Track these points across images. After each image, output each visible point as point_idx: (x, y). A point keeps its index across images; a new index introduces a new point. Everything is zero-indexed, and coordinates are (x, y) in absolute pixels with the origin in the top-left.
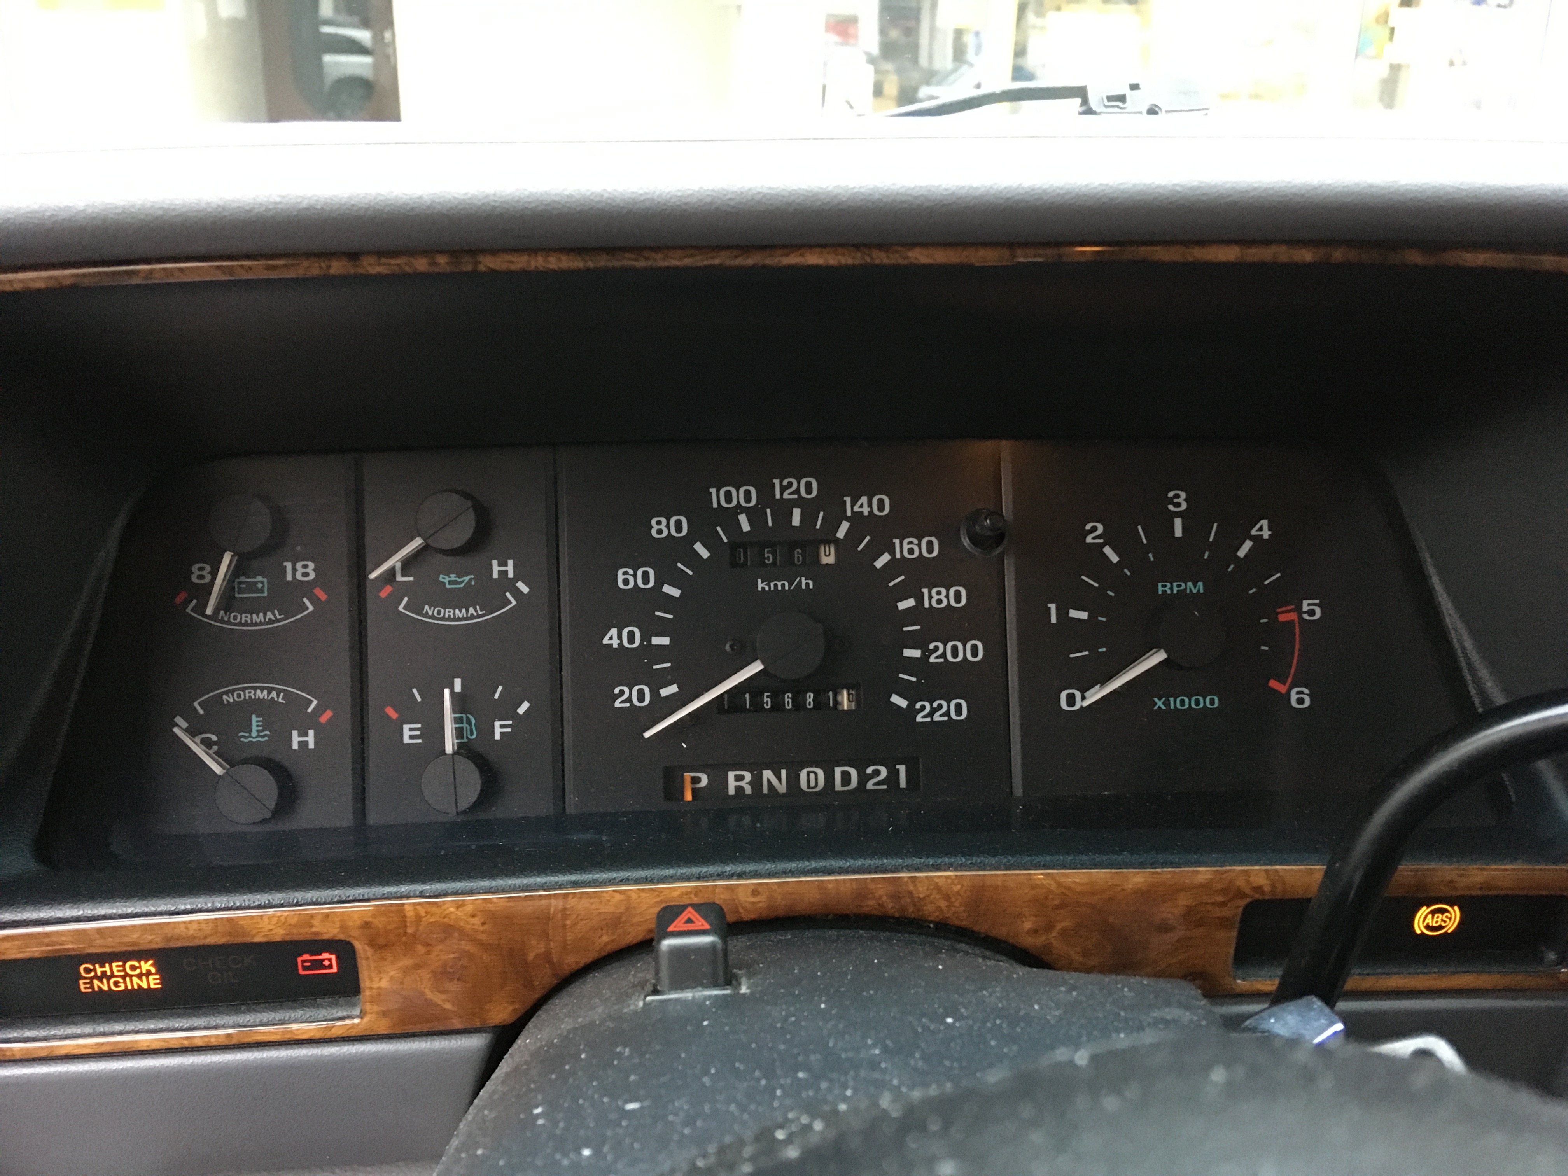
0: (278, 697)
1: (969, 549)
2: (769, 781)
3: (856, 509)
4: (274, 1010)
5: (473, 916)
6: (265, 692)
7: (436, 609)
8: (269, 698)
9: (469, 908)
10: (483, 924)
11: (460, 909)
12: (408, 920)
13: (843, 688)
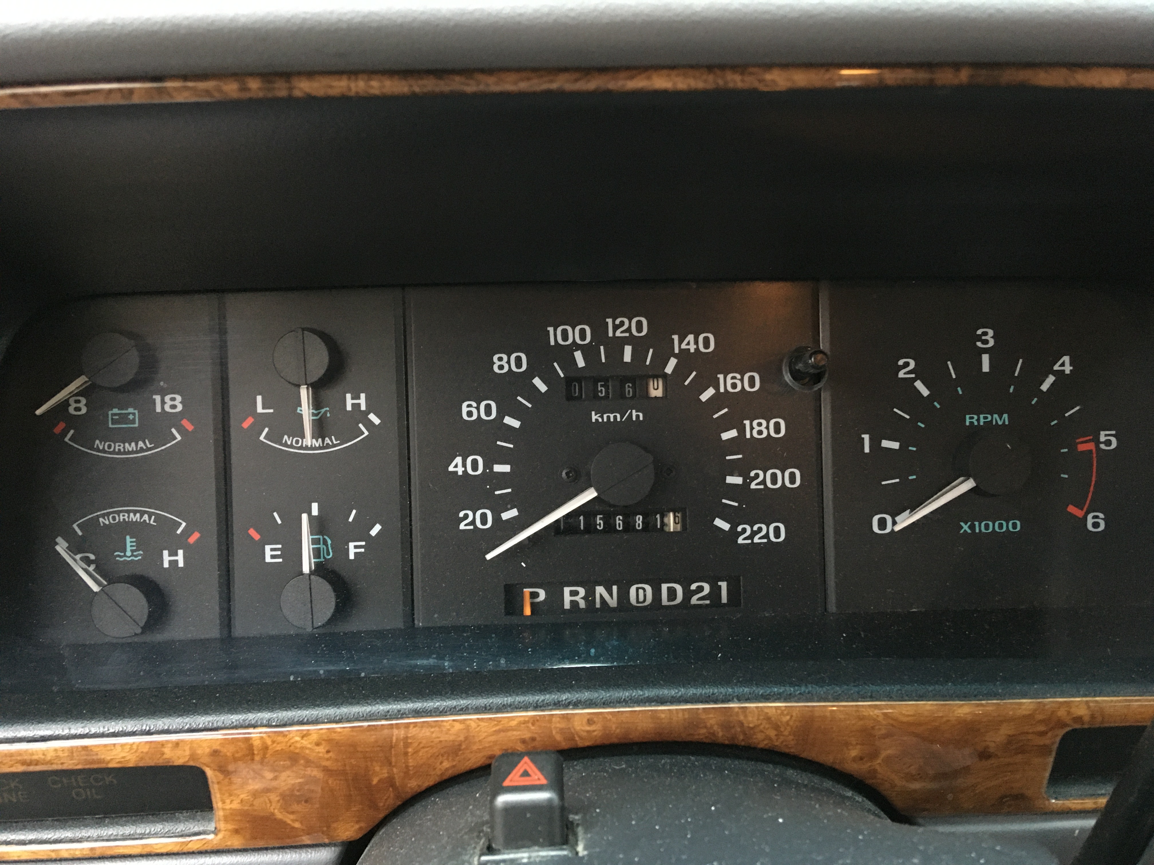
0: (150, 520)
1: (790, 384)
2: (601, 596)
3: (683, 346)
4: (134, 823)
5: (318, 744)
6: (138, 515)
7: (295, 439)
8: (142, 520)
9: (314, 737)
10: (328, 752)
11: (305, 738)
12: (255, 748)
13: (669, 511)
